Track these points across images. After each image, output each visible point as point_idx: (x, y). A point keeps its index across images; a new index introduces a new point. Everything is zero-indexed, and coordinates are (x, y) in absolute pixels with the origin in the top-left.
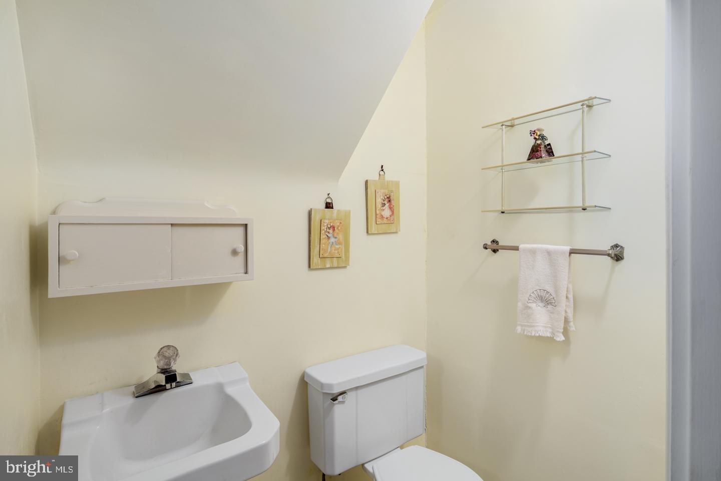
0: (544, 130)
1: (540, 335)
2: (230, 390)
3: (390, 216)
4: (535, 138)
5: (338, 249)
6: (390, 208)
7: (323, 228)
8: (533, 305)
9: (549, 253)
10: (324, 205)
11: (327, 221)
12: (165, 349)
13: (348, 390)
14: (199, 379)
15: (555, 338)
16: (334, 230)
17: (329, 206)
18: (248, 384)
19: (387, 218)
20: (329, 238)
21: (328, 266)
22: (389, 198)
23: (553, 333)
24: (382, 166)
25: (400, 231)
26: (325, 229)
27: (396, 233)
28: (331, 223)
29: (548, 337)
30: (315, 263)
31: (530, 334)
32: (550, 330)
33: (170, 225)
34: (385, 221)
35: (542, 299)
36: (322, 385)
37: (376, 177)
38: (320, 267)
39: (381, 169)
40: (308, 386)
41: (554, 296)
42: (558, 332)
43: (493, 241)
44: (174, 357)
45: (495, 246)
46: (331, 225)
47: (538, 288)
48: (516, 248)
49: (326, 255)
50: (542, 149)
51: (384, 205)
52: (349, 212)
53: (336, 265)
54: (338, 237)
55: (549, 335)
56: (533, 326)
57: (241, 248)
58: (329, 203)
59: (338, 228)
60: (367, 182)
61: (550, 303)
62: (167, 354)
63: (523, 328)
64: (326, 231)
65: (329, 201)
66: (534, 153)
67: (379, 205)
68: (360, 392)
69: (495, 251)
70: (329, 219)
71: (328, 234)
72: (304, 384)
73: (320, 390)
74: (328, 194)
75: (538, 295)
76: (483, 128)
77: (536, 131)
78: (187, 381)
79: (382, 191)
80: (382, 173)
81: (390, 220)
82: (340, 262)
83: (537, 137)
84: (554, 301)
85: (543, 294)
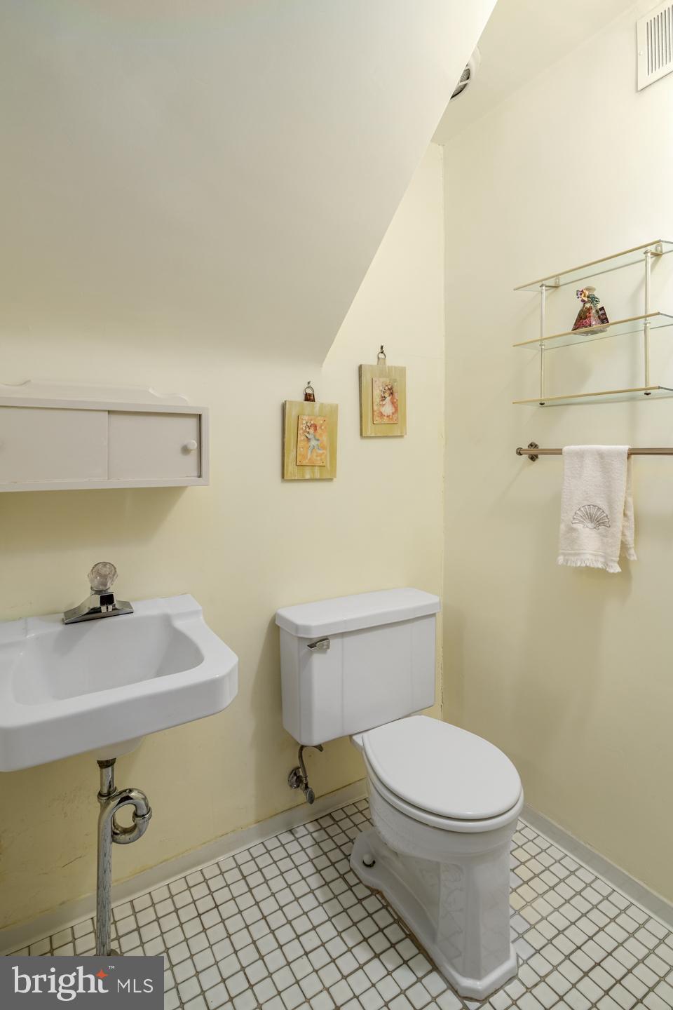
0: (594, 289)
1: (588, 565)
2: (179, 624)
3: (393, 414)
4: (583, 301)
5: (321, 455)
6: (393, 403)
7: (300, 426)
8: (579, 526)
9: (601, 455)
10: (303, 397)
11: (306, 418)
12: (100, 566)
13: (329, 636)
14: (141, 610)
15: (607, 569)
16: (315, 430)
17: (309, 398)
18: (202, 618)
19: (388, 416)
20: (308, 439)
21: (308, 477)
22: (390, 389)
23: (606, 564)
24: (382, 347)
25: (406, 434)
26: (304, 429)
27: (401, 436)
28: (311, 420)
29: (598, 568)
30: (291, 473)
31: (574, 565)
32: (602, 560)
33: (107, 413)
34: (386, 420)
35: (591, 518)
36: (297, 628)
37: (374, 362)
38: (296, 478)
39: (380, 351)
40: (281, 631)
41: (607, 513)
42: (612, 561)
43: (531, 445)
44: (111, 575)
45: (534, 451)
46: (312, 422)
47: (586, 503)
48: (558, 452)
49: (304, 463)
50: (592, 314)
51: (383, 398)
52: (337, 406)
53: (318, 476)
54: (320, 438)
55: (600, 566)
56: (579, 554)
57: (194, 444)
58: (310, 395)
59: (321, 427)
60: (360, 367)
61: (603, 523)
62: (103, 572)
63: (566, 557)
64: (305, 431)
65: (309, 391)
66: (582, 321)
67: (377, 399)
68: (347, 640)
69: (533, 458)
70: (309, 415)
71: (307, 435)
72: (275, 629)
73: (294, 633)
74: (309, 383)
75: (587, 512)
76: (515, 290)
77: (584, 291)
78: (126, 609)
79: (382, 380)
80: (381, 356)
81: (392, 419)
82: (325, 472)
83: (586, 299)
84: (607, 520)
85: (593, 511)
